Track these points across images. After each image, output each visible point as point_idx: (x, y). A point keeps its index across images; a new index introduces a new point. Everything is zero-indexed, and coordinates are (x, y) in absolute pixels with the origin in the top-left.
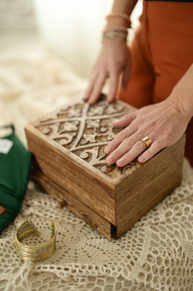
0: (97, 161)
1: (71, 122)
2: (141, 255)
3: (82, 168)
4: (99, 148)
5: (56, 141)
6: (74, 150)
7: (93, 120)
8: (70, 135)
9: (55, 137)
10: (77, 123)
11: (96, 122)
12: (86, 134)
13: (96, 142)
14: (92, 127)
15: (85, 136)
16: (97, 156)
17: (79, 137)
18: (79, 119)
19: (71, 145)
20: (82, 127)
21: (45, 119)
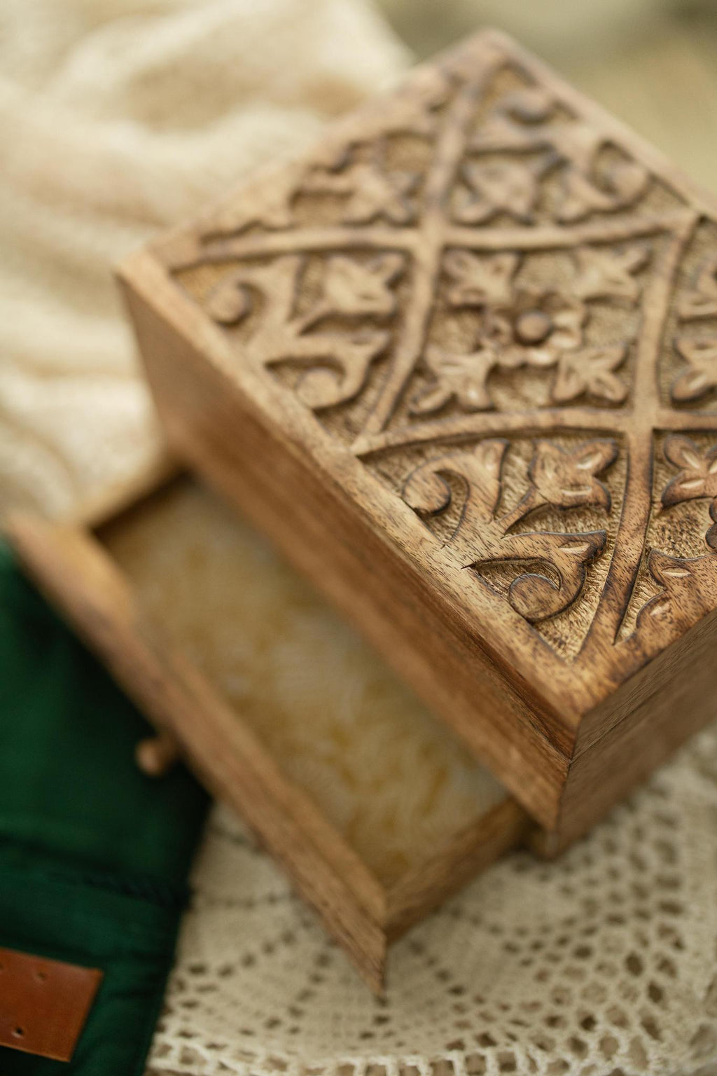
0: (491, 539)
1: (360, 252)
2: (689, 941)
3: (414, 567)
4: (507, 449)
5: (280, 379)
6: (375, 447)
7: (482, 253)
8: (358, 343)
9: (275, 353)
10: (393, 263)
11: (498, 270)
12: (439, 342)
13: (492, 409)
14: (473, 299)
15: (434, 357)
16: (493, 502)
17: (404, 361)
18: (407, 238)
19: (356, 414)
20: (422, 292)
21: (230, 221)
